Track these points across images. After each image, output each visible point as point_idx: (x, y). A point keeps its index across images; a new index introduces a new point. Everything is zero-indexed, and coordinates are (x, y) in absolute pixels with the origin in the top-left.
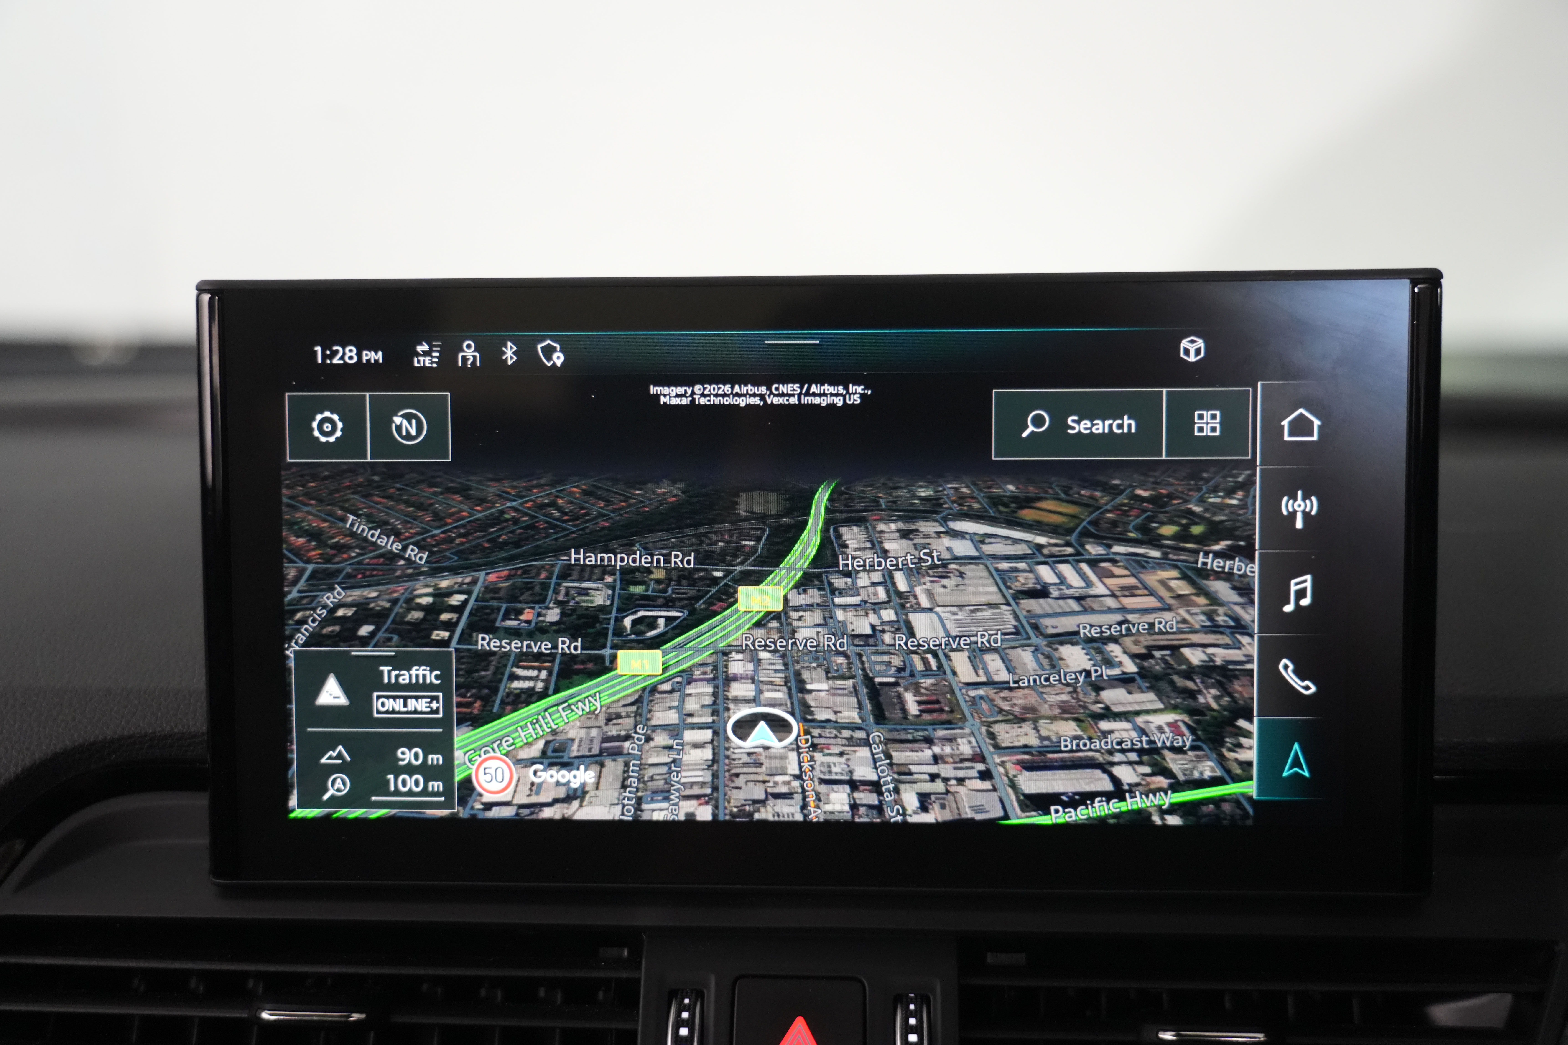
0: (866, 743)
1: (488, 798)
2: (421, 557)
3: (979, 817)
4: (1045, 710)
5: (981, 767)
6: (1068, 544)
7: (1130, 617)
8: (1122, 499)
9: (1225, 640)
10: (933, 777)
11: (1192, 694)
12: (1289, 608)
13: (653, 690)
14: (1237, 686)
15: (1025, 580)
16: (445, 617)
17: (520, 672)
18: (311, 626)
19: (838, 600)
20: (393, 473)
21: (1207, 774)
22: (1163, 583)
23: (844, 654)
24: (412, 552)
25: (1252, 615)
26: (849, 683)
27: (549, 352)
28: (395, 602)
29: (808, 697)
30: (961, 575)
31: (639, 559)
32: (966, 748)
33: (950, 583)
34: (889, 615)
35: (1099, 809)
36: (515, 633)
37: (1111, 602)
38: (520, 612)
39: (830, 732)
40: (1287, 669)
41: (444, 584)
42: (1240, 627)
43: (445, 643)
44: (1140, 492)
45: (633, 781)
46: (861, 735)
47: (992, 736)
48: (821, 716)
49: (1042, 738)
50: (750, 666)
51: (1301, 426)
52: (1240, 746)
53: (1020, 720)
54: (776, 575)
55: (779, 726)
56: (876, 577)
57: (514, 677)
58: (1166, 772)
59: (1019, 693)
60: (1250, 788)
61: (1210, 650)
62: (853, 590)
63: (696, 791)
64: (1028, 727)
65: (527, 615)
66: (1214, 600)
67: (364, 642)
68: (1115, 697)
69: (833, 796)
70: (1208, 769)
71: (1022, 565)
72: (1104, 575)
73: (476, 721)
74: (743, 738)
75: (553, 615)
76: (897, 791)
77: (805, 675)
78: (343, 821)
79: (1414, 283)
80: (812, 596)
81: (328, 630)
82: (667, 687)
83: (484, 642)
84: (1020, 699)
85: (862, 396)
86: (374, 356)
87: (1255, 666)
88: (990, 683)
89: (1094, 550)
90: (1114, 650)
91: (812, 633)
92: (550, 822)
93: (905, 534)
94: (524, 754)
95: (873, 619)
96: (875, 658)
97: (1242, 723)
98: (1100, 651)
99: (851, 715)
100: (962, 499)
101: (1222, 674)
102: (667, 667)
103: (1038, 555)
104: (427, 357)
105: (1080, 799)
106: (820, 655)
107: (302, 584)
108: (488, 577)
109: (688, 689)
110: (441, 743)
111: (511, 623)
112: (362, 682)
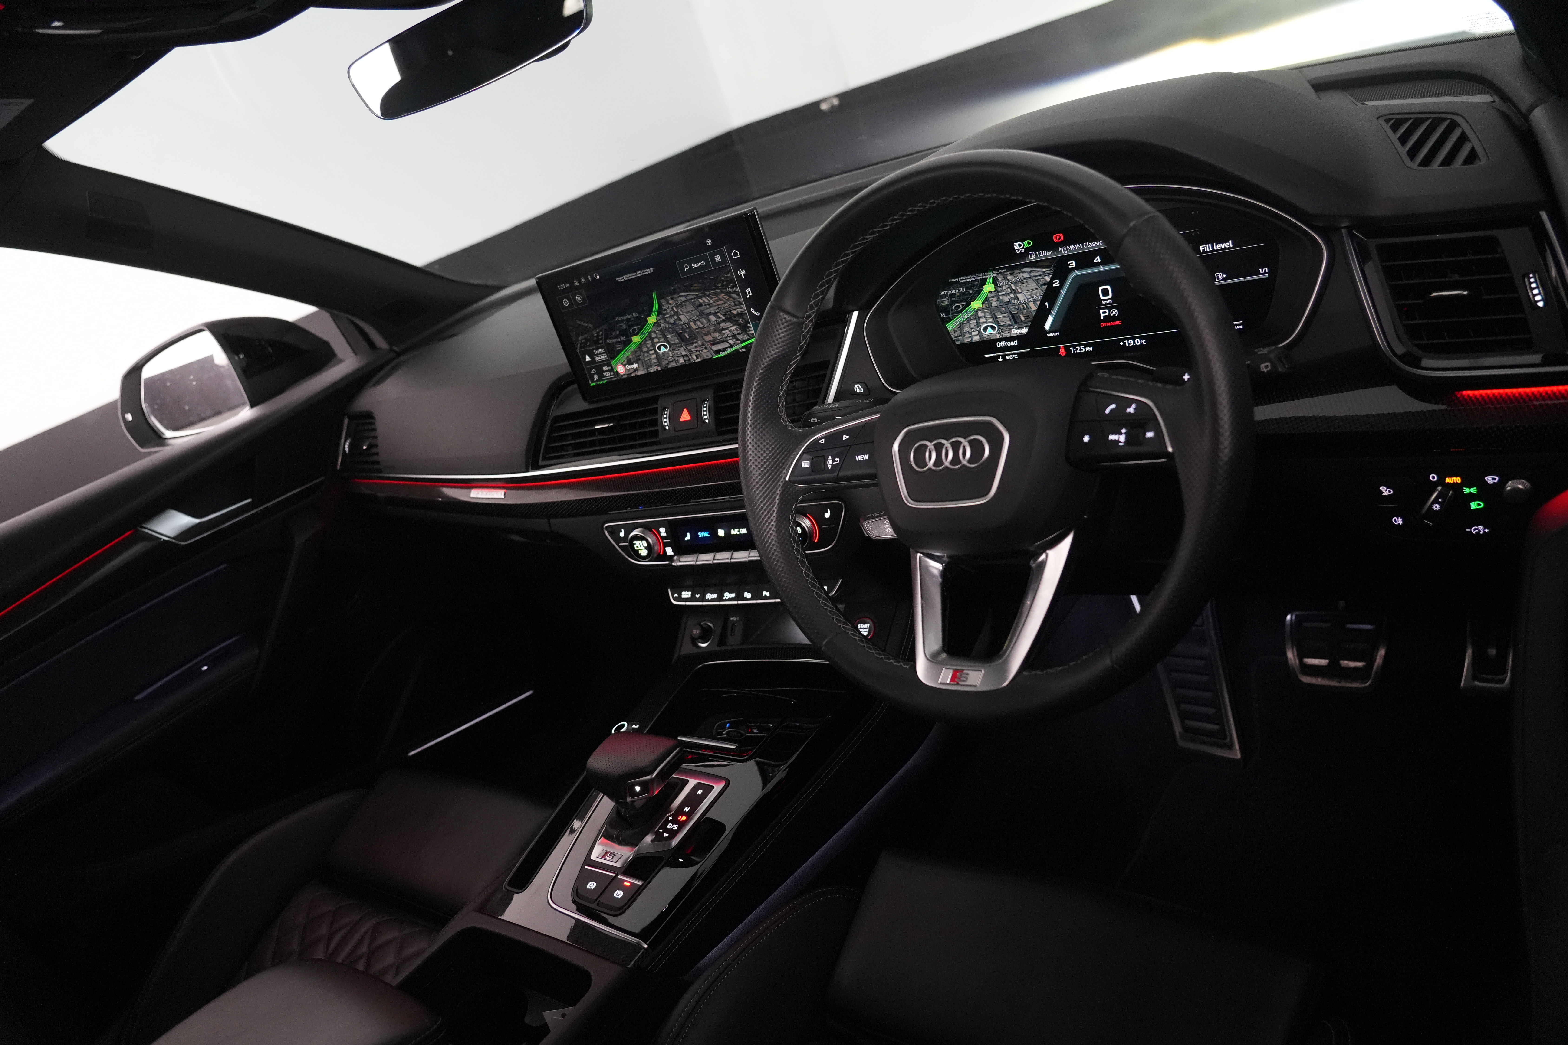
0: (682, 346)
1: (622, 374)
2: (591, 326)
3: (708, 358)
4: (711, 331)
5: (704, 347)
6: (702, 293)
7: (719, 306)
8: (708, 280)
9: (739, 307)
10: (697, 351)
11: (737, 321)
12: (748, 297)
13: (641, 344)
14: (745, 317)
15: (697, 303)
16: (600, 337)
17: (617, 346)
18: (579, 345)
20: (580, 309)
21: (746, 338)
22: (723, 297)
23: (671, 328)
24: (589, 325)
25: (742, 300)
26: (674, 334)
28: (591, 336)
29: (668, 339)
30: (685, 305)
31: (628, 317)
32: (700, 343)
33: (684, 307)
34: (676, 317)
35: (729, 351)
36: (613, 338)
37: (715, 304)
39: (675, 346)
40: (752, 310)
41: (597, 331)
42: (741, 303)
43: (602, 343)
44: (711, 278)
45: (644, 365)
46: (680, 345)
47: (704, 339)
48: (672, 342)
49: (713, 338)
50: (655, 335)
51: (735, 254)
52: (750, 330)
53: (707, 335)
54: (653, 314)
56: (670, 310)
57: (616, 347)
58: (738, 340)
59: (705, 329)
60: (755, 339)
61: (737, 310)
62: (667, 314)
63: (656, 364)
64: (709, 336)
65: (613, 334)
66: (734, 298)
67: (589, 346)
68: (723, 325)
69: (680, 359)
70: (746, 337)
72: (711, 298)
73: (614, 358)
75: (618, 332)
76: (691, 356)
77: (666, 334)
78: (599, 384)
80: (661, 317)
81: (582, 345)
82: (643, 343)
83: (609, 341)
84: (706, 330)
85: (653, 270)
86: (568, 285)
87: (746, 312)
88: (699, 328)
89: (707, 293)
90: (719, 314)
91: (663, 325)
92: (633, 377)
93: (672, 299)
94: (624, 364)
95: (673, 319)
96: (677, 327)
97: (749, 325)
98: (717, 316)
99: (677, 341)
100: (679, 288)
101: (741, 315)
102: (641, 339)
103: (698, 297)
104: (576, 283)
105: (725, 349)
106: (667, 329)
107: (574, 337)
108: (605, 327)
109: (647, 343)
110: (609, 365)
111: (611, 336)
112: (592, 354)
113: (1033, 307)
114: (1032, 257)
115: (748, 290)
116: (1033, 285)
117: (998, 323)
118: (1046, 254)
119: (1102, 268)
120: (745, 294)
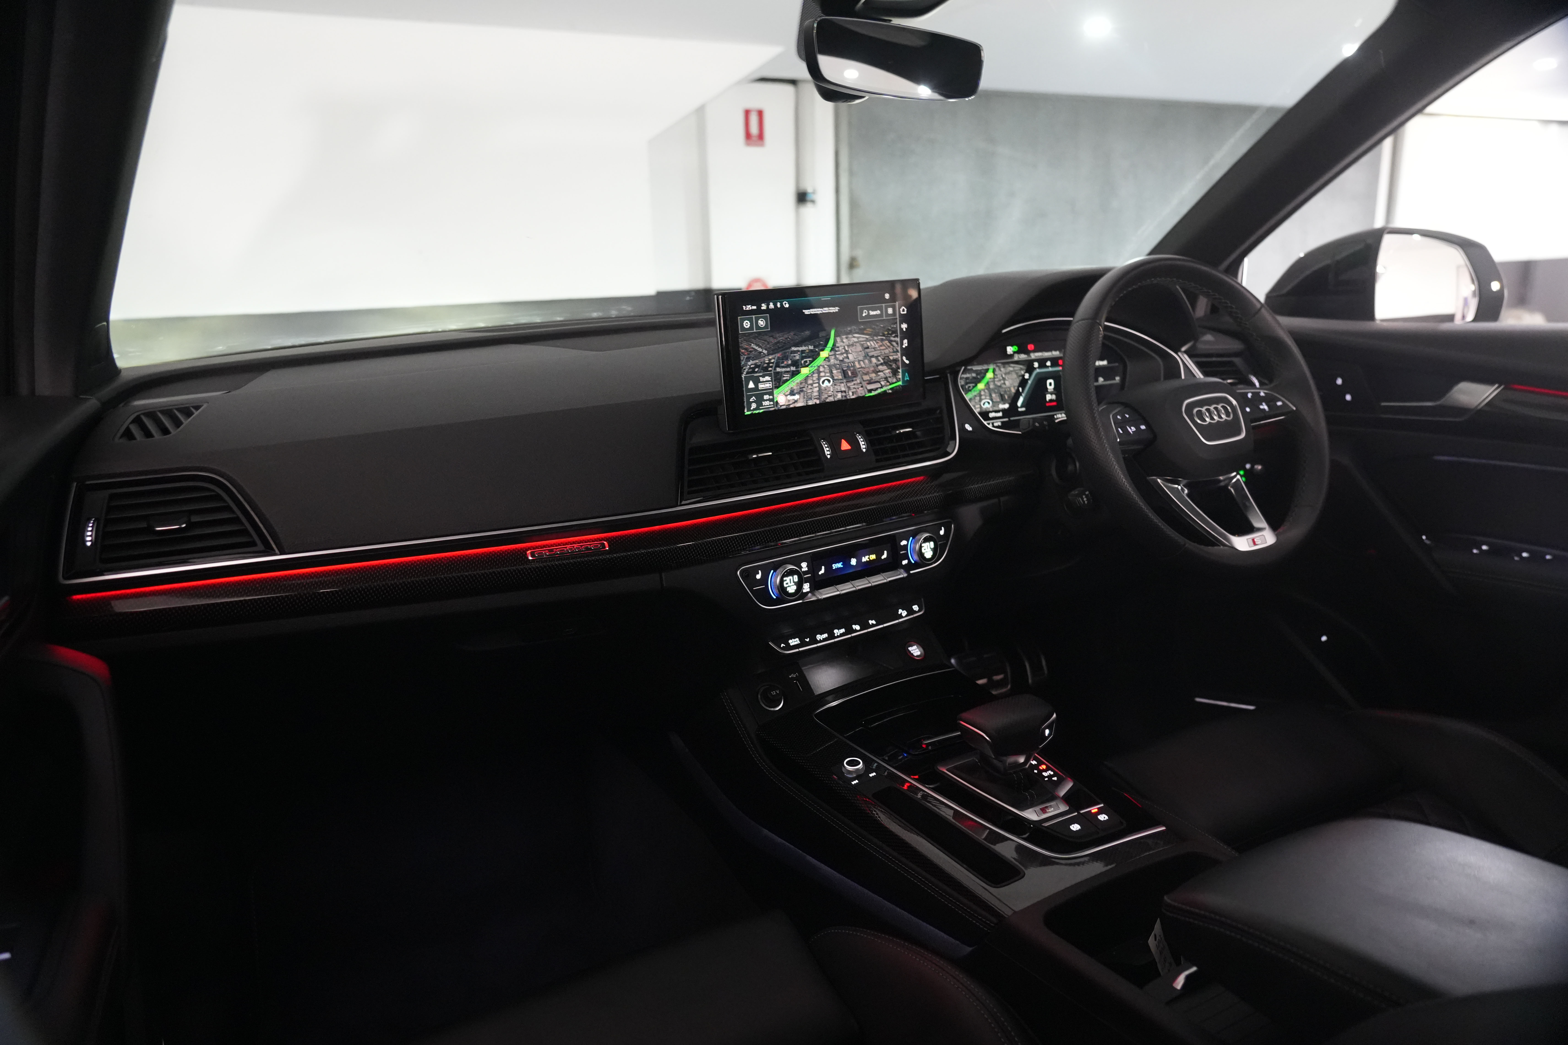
0: (843, 383)
1: (781, 404)
2: (766, 352)
3: (861, 396)
4: (870, 372)
5: (861, 385)
6: (871, 337)
7: (881, 351)
8: (879, 327)
9: (895, 354)
10: (854, 388)
11: (891, 365)
12: (904, 347)
13: (808, 376)
14: (898, 363)
15: (865, 346)
16: (771, 365)
17: (785, 375)
18: (747, 370)
19: (837, 353)
20: (759, 333)
22: (886, 343)
23: (838, 364)
24: (764, 351)
25: (899, 349)
26: (840, 370)
27: (785, 304)
28: (761, 363)
29: (833, 374)
30: (856, 345)
31: (804, 348)
32: (858, 381)
33: (854, 347)
34: (845, 355)
35: (879, 391)
36: (783, 367)
37: (879, 348)
38: (784, 362)
39: (837, 381)
40: (904, 358)
41: (770, 357)
42: (897, 351)
43: (771, 371)
44: (881, 326)
45: (805, 397)
46: (842, 381)
47: (862, 378)
48: (836, 378)
49: (870, 378)
50: (823, 369)
52: (898, 375)
53: (866, 374)
54: (826, 349)
55: (829, 381)
56: (843, 347)
57: (784, 377)
58: (888, 382)
60: (900, 383)
61: (893, 356)
62: (839, 351)
63: (816, 397)
64: (867, 376)
65: (785, 363)
66: (893, 346)
67: (756, 372)
68: (880, 367)
69: (838, 395)
70: (894, 380)
71: (865, 343)
72: (877, 343)
73: (777, 387)
75: (790, 362)
76: (848, 392)
77: (833, 370)
78: (755, 414)
79: (917, 282)
80: (833, 353)
81: (749, 371)
82: (810, 375)
83: (778, 370)
84: (866, 370)
85: (838, 310)
86: (755, 307)
87: (900, 359)
88: (862, 367)
89: (875, 338)
90: (879, 358)
91: (833, 360)
92: (792, 408)
93: (847, 338)
94: (786, 394)
95: (843, 356)
96: (843, 365)
97: (899, 370)
98: (877, 359)
99: (840, 377)
100: (855, 330)
101: (895, 361)
102: (810, 371)
103: (867, 340)
104: (764, 307)
105: (876, 389)
106: (835, 365)
107: (744, 361)
108: (778, 355)
109: (814, 375)
110: (772, 393)
111: (783, 365)
112: (757, 382)
113: (1013, 391)
114: (1016, 357)
115: (905, 341)
116: (1014, 376)
117: (992, 400)
118: (1023, 357)
119: (1050, 369)
120: (902, 344)
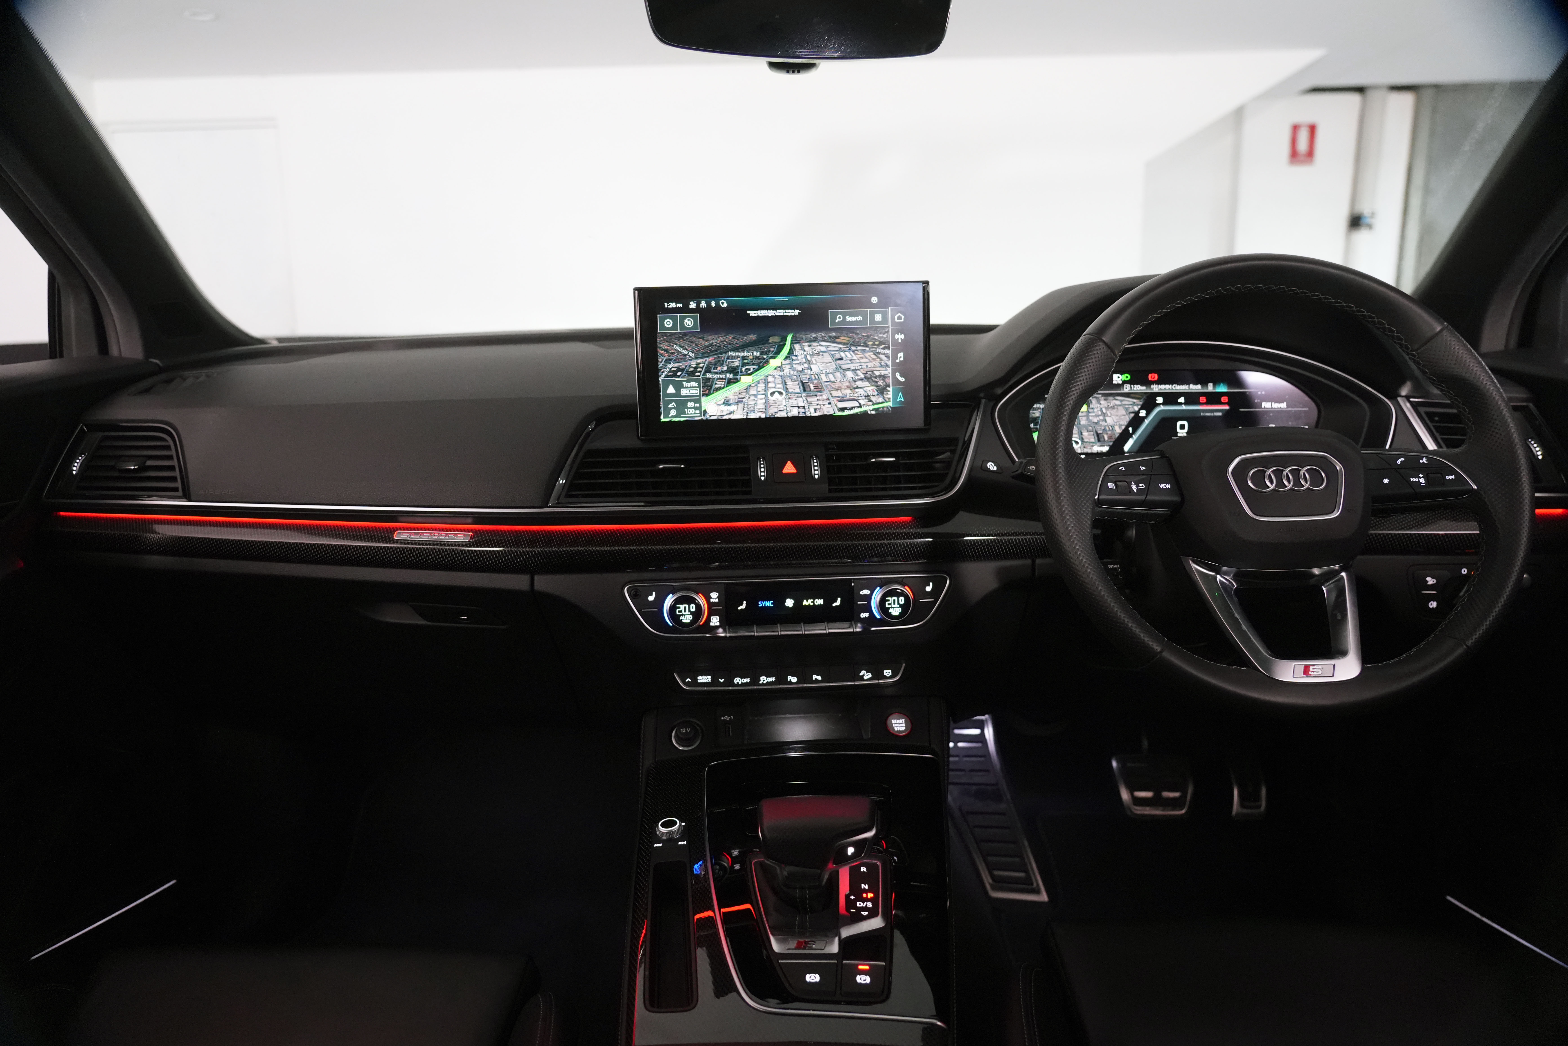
0: (801, 397)
1: (710, 414)
2: (692, 355)
3: (828, 414)
4: (843, 387)
5: (829, 401)
6: (847, 347)
7: (862, 364)
8: (860, 336)
9: (884, 369)
10: (817, 404)
11: (876, 382)
12: (898, 361)
13: (750, 386)
14: (887, 380)
15: (838, 356)
16: (699, 370)
17: (717, 382)
18: (666, 373)
19: (794, 362)
20: (685, 334)
21: (881, 401)
22: (869, 356)
23: (796, 375)
24: (690, 354)
25: (890, 363)
26: (797, 382)
27: (723, 303)
28: (686, 366)
29: (787, 386)
30: (823, 355)
31: (746, 354)
32: (825, 397)
33: (820, 357)
34: (806, 366)
35: (856, 410)
36: (716, 373)
37: (858, 361)
38: (717, 368)
39: (793, 394)
40: (898, 375)
41: (698, 361)
42: (887, 366)
43: (699, 376)
44: (864, 334)
45: (746, 409)
46: (800, 395)
47: (831, 394)
48: (790, 391)
49: (843, 394)
50: (773, 379)
51: (899, 318)
52: (887, 394)
53: (837, 390)
54: (779, 356)
55: (781, 393)
56: (803, 356)
57: (716, 384)
58: (871, 401)
59: (837, 383)
60: (890, 404)
61: (880, 371)
62: (797, 360)
63: (761, 410)
64: (839, 391)
65: (719, 368)
66: (881, 359)
67: (679, 376)
68: (859, 384)
69: (794, 410)
70: (881, 400)
71: (837, 352)
72: (856, 354)
73: (707, 395)
74: (772, 396)
75: (725, 368)
76: (809, 408)
77: (786, 381)
78: (674, 421)
79: (923, 284)
80: (788, 361)
81: (669, 374)
82: (754, 385)
83: (709, 375)
84: (837, 385)
85: (799, 313)
86: (680, 305)
87: (891, 375)
88: (830, 381)
89: (853, 348)
90: (858, 372)
91: (788, 370)
92: (726, 420)
93: (809, 346)
94: (719, 403)
95: (802, 367)
96: (803, 376)
97: (888, 388)
98: (855, 373)
99: (798, 390)
100: (822, 337)
101: (883, 377)
102: (753, 380)
103: (840, 350)
104: (693, 305)
105: (851, 408)
106: (790, 376)
107: (663, 362)
108: (709, 359)
109: (759, 385)
110: (699, 401)
111: (715, 371)
112: (679, 386)
113: (1118, 431)
114: (1127, 388)
115: (901, 355)
116: (1122, 411)
117: (1082, 439)
118: (1138, 388)
119: (1184, 407)
120: (895, 357)
